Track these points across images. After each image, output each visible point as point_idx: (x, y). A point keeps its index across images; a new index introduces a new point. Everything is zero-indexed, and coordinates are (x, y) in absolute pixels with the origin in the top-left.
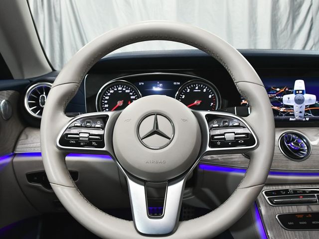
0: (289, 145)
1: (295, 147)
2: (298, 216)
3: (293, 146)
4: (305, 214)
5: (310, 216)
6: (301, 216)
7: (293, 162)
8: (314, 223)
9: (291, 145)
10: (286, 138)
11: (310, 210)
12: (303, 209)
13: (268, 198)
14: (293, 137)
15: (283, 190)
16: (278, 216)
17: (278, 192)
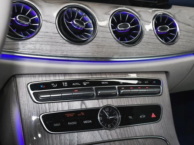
0: (71, 23)
1: (78, 27)
2: (68, 115)
3: (74, 24)
4: (76, 113)
5: (83, 114)
6: (72, 115)
7: (72, 45)
8: (85, 122)
9: (73, 23)
10: (68, 12)
11: (84, 107)
12: (76, 105)
13: (34, 93)
14: (78, 14)
15: (55, 83)
16: (42, 117)
17: (48, 85)
